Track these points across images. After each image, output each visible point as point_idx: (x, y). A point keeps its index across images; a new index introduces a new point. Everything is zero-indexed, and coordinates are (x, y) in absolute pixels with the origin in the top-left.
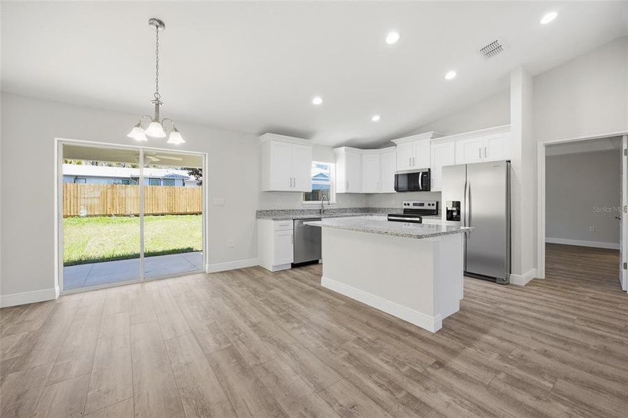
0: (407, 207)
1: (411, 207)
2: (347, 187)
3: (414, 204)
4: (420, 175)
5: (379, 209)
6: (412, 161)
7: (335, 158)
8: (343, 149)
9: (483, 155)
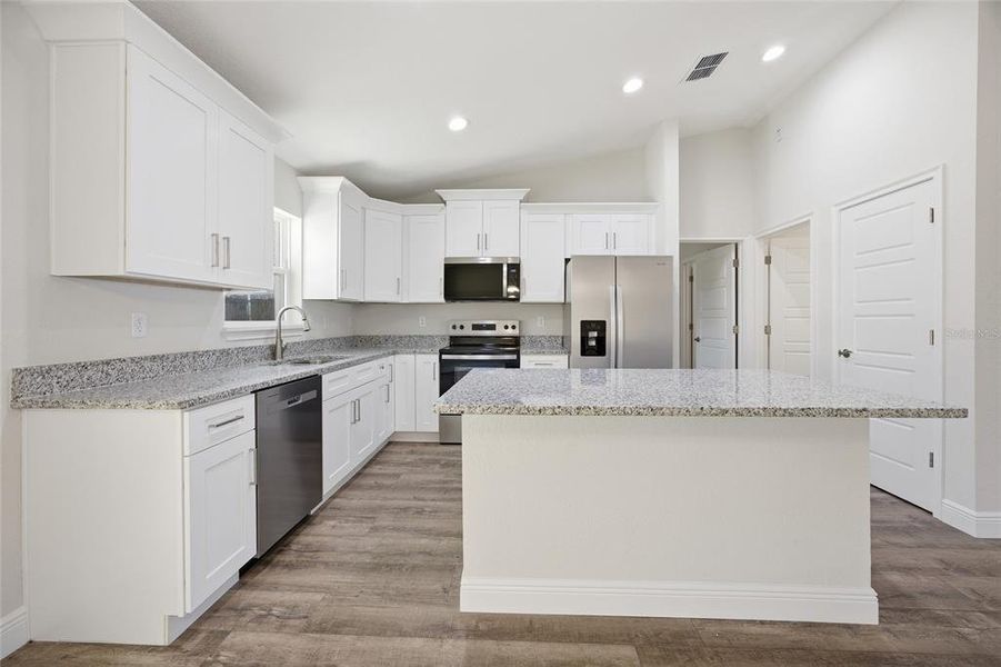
0: (458, 332)
1: (469, 332)
2: (344, 285)
3: (475, 327)
4: (505, 269)
5: (387, 339)
6: (483, 241)
7: (302, 206)
8: (335, 183)
9: (611, 242)
